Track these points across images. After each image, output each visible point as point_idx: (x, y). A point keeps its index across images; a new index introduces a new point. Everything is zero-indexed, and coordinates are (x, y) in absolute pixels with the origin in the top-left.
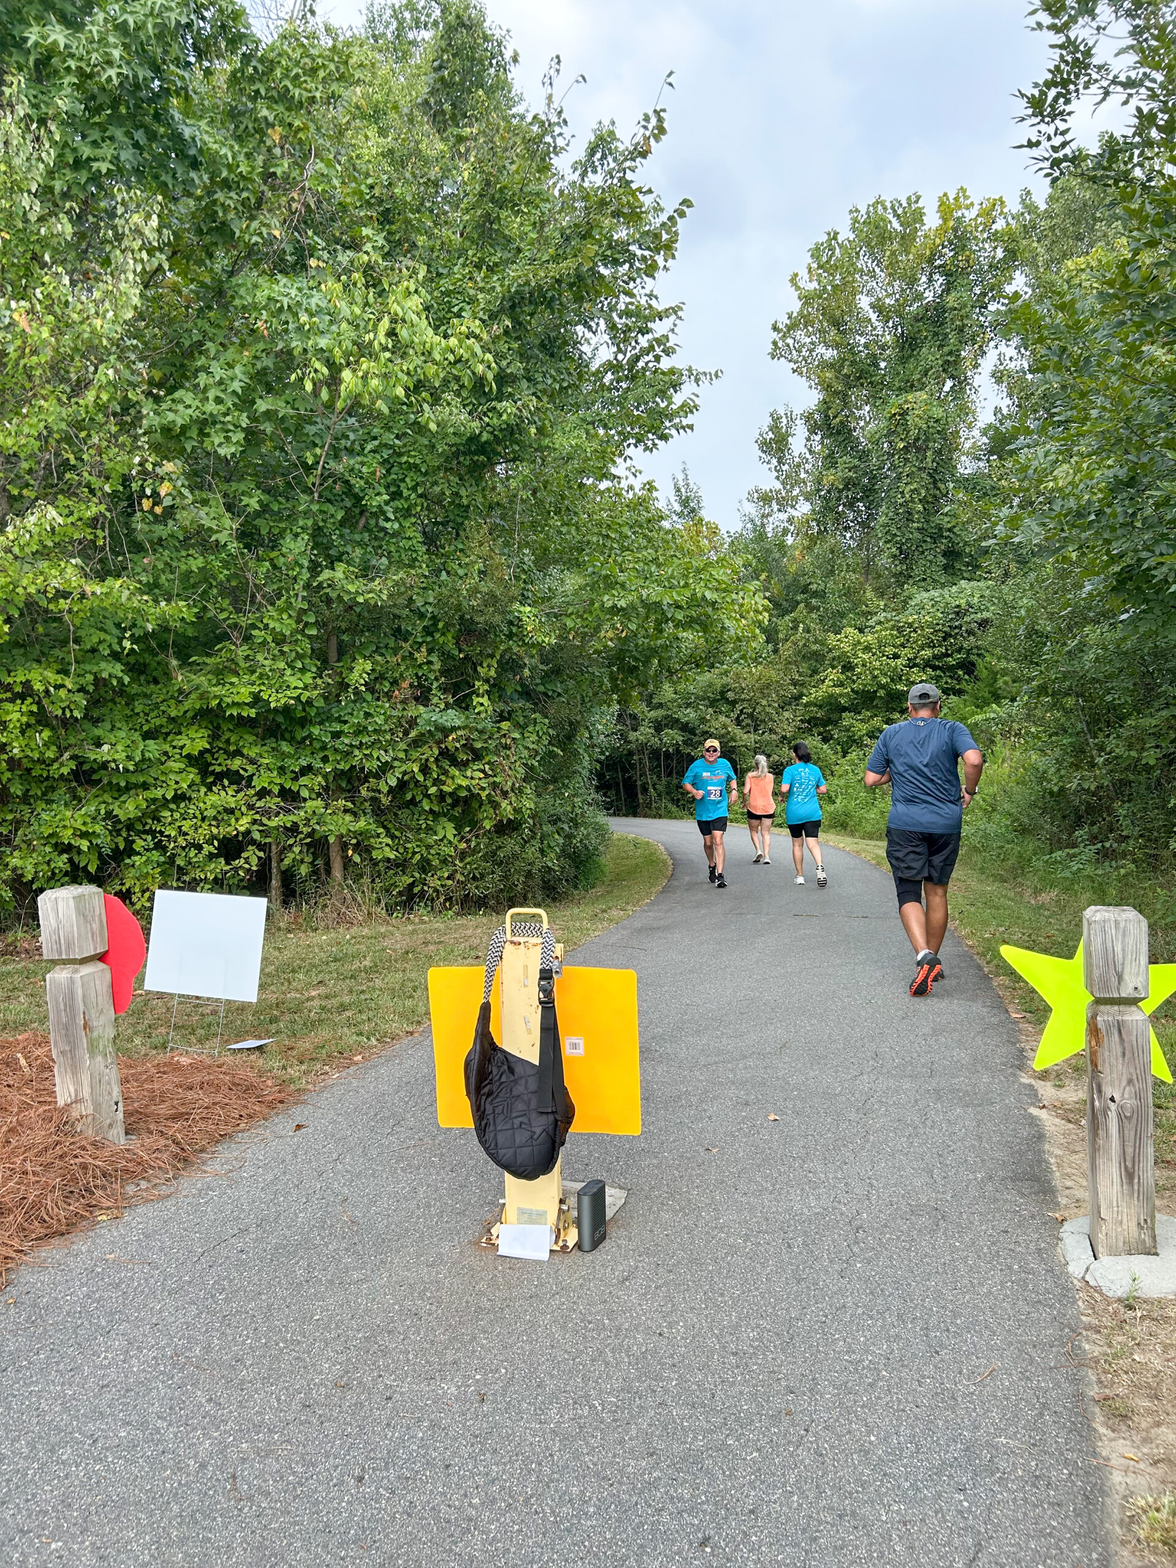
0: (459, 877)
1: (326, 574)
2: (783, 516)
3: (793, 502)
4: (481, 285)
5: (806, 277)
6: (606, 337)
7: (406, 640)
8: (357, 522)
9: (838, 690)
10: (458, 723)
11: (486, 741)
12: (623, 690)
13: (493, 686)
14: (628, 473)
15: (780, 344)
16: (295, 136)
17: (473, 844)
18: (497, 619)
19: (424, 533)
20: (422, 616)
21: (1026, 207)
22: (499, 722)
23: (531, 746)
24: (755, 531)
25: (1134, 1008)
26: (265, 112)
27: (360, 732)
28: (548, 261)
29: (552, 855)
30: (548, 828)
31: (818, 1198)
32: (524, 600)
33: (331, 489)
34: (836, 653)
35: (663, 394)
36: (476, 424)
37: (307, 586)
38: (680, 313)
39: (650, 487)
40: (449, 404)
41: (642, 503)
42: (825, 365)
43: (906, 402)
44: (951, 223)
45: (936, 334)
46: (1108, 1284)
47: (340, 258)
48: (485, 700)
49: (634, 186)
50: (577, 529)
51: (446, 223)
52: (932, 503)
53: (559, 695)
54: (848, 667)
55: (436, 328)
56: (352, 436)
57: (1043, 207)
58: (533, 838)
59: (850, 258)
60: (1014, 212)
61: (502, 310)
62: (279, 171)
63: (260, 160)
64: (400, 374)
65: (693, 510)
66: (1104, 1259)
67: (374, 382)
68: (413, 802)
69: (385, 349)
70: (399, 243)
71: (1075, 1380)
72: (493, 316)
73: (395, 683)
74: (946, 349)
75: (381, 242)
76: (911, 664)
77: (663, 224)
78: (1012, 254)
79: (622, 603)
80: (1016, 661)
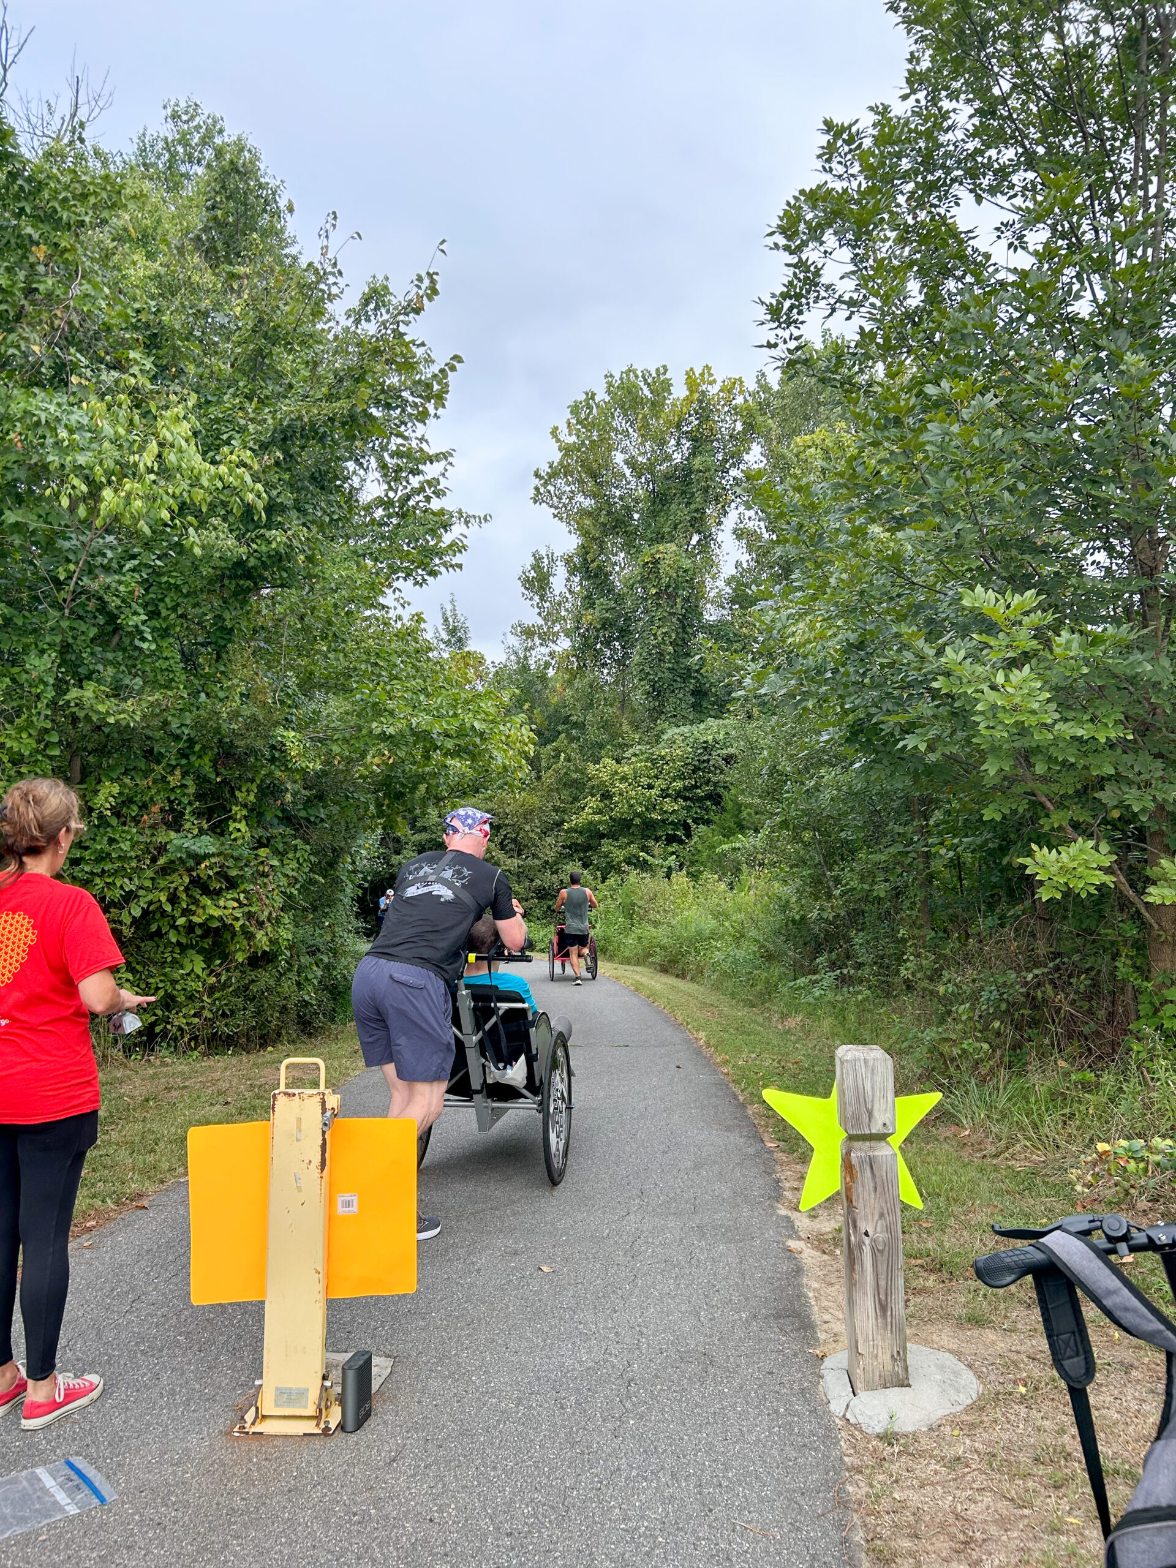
0: (206, 1014)
1: (74, 693)
2: (545, 650)
3: (553, 638)
4: (252, 415)
5: (566, 431)
6: (378, 475)
7: (159, 763)
8: (109, 641)
9: (597, 818)
10: (212, 850)
11: (241, 869)
12: (388, 816)
13: (251, 810)
14: (396, 604)
15: (542, 490)
16: (61, 256)
17: (223, 978)
18: (259, 744)
19: (183, 653)
20: (177, 738)
21: (761, 386)
22: (256, 849)
23: (291, 873)
24: (518, 662)
25: (883, 1144)
26: (29, 230)
27: (103, 859)
28: (321, 400)
29: (310, 988)
30: (305, 960)
31: (589, 1352)
32: (287, 723)
33: (83, 605)
34: (595, 782)
35: (433, 532)
36: (243, 550)
37: (53, 704)
38: (450, 459)
39: (419, 618)
40: (215, 529)
41: (410, 634)
42: (584, 513)
43: (658, 552)
44: (696, 396)
45: (684, 492)
46: (867, 1421)
47: (103, 377)
48: (242, 826)
49: (407, 338)
50: (345, 656)
51: (216, 353)
52: (683, 648)
53: (322, 820)
54: (607, 796)
55: (204, 454)
56: (110, 554)
57: (776, 387)
58: (289, 970)
59: (606, 418)
60: (751, 389)
61: (273, 442)
62: (42, 288)
63: (22, 275)
64: (165, 498)
65: (460, 640)
66: (863, 1395)
67: (138, 503)
68: (159, 933)
69: (150, 471)
70: (165, 368)
71: (840, 1526)
72: (264, 447)
73: (144, 807)
74: (693, 507)
75: (149, 366)
76: (664, 794)
77: (435, 376)
78: (750, 427)
79: (391, 731)
80: (760, 797)
